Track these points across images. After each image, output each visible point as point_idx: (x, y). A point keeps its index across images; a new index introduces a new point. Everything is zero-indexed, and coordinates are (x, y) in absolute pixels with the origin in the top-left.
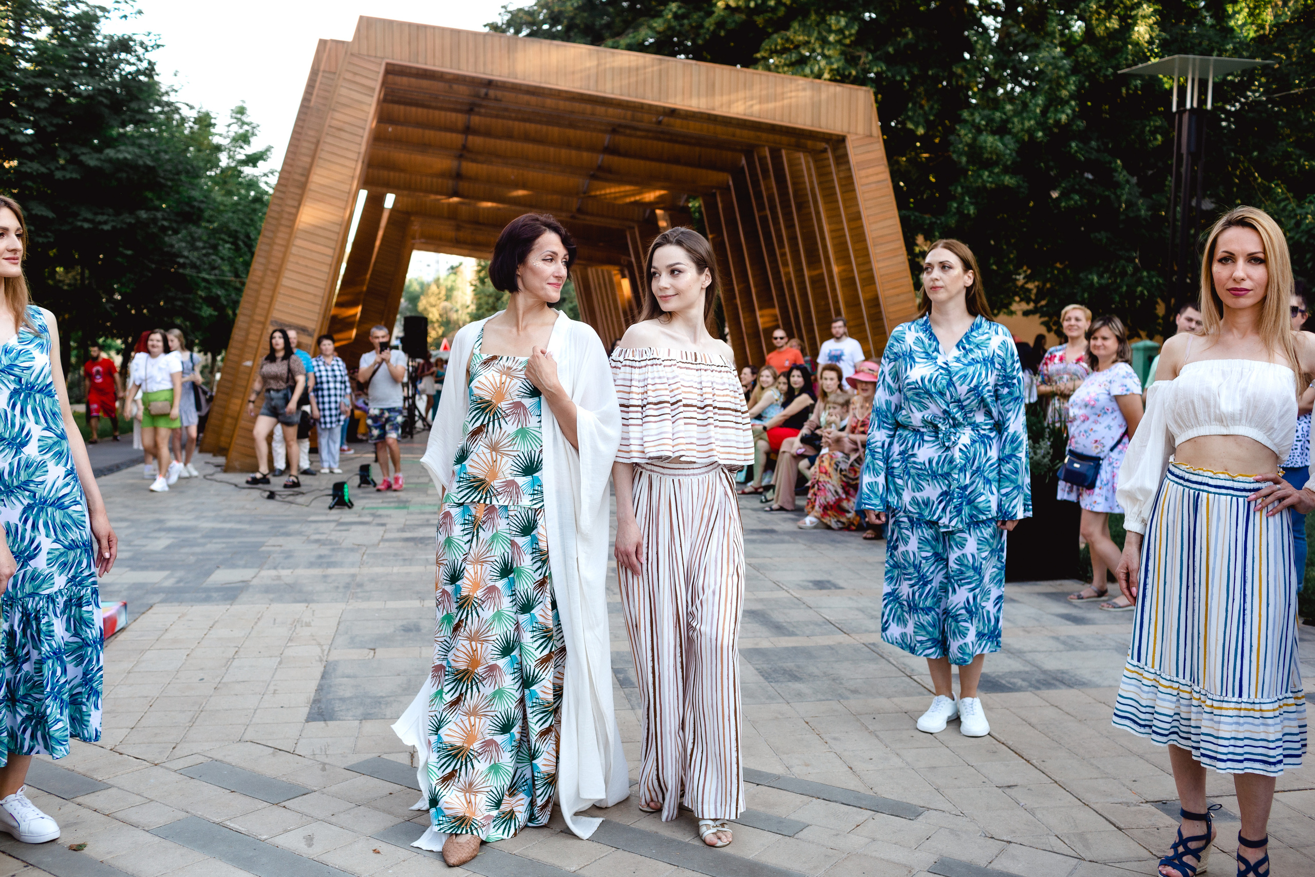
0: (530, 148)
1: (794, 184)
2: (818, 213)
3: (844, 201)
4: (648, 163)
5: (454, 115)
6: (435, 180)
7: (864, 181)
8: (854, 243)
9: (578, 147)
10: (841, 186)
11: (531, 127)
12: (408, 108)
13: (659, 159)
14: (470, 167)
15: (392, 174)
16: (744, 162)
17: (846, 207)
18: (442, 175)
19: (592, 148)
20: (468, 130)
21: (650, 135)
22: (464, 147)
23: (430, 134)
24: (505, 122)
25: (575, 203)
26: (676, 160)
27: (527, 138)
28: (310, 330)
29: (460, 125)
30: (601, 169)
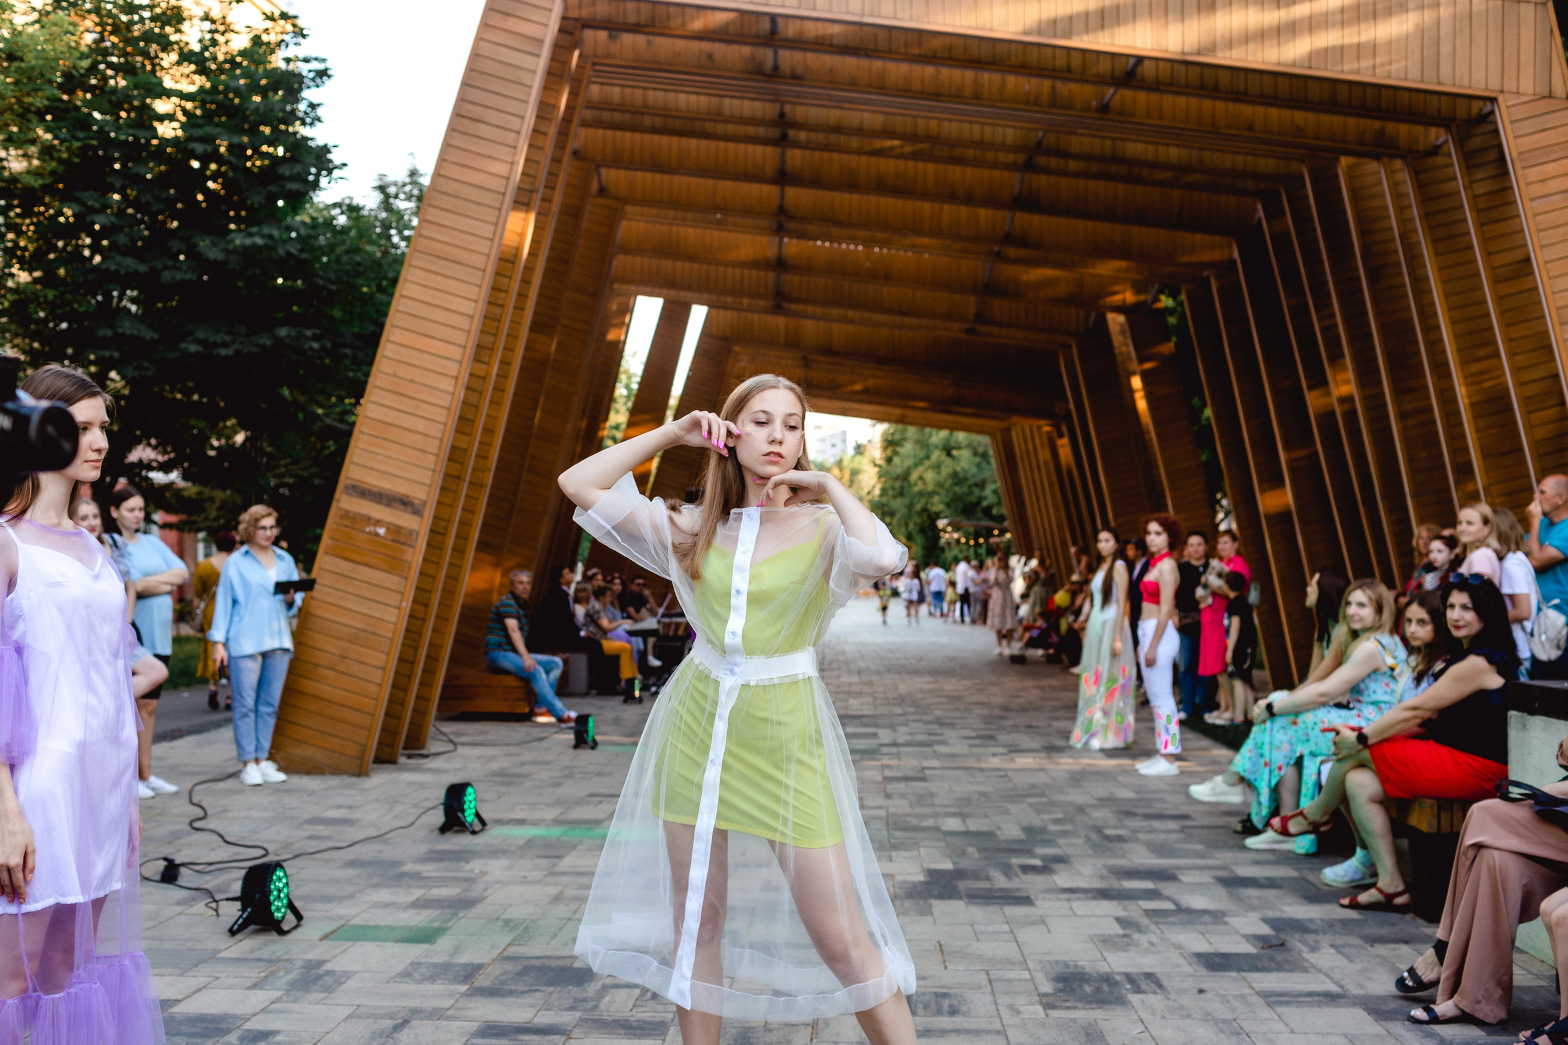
0: (889, 204)
1: (1363, 233)
2: (1420, 283)
3: (1484, 241)
4: (1090, 224)
5: (759, 149)
6: (746, 272)
7: (1538, 190)
8: (1506, 325)
9: (969, 199)
10: (1477, 211)
11: (889, 166)
12: (685, 141)
13: (1108, 215)
14: (792, 247)
15: (679, 264)
16: (1261, 213)
17: (1488, 254)
18: (755, 264)
19: (992, 201)
20: (783, 177)
21: (1094, 167)
22: (782, 211)
23: (726, 187)
24: (845, 157)
25: (970, 304)
26: (1139, 217)
27: (882, 187)
28: (416, 502)
29: (770, 168)
30: (1010, 238)
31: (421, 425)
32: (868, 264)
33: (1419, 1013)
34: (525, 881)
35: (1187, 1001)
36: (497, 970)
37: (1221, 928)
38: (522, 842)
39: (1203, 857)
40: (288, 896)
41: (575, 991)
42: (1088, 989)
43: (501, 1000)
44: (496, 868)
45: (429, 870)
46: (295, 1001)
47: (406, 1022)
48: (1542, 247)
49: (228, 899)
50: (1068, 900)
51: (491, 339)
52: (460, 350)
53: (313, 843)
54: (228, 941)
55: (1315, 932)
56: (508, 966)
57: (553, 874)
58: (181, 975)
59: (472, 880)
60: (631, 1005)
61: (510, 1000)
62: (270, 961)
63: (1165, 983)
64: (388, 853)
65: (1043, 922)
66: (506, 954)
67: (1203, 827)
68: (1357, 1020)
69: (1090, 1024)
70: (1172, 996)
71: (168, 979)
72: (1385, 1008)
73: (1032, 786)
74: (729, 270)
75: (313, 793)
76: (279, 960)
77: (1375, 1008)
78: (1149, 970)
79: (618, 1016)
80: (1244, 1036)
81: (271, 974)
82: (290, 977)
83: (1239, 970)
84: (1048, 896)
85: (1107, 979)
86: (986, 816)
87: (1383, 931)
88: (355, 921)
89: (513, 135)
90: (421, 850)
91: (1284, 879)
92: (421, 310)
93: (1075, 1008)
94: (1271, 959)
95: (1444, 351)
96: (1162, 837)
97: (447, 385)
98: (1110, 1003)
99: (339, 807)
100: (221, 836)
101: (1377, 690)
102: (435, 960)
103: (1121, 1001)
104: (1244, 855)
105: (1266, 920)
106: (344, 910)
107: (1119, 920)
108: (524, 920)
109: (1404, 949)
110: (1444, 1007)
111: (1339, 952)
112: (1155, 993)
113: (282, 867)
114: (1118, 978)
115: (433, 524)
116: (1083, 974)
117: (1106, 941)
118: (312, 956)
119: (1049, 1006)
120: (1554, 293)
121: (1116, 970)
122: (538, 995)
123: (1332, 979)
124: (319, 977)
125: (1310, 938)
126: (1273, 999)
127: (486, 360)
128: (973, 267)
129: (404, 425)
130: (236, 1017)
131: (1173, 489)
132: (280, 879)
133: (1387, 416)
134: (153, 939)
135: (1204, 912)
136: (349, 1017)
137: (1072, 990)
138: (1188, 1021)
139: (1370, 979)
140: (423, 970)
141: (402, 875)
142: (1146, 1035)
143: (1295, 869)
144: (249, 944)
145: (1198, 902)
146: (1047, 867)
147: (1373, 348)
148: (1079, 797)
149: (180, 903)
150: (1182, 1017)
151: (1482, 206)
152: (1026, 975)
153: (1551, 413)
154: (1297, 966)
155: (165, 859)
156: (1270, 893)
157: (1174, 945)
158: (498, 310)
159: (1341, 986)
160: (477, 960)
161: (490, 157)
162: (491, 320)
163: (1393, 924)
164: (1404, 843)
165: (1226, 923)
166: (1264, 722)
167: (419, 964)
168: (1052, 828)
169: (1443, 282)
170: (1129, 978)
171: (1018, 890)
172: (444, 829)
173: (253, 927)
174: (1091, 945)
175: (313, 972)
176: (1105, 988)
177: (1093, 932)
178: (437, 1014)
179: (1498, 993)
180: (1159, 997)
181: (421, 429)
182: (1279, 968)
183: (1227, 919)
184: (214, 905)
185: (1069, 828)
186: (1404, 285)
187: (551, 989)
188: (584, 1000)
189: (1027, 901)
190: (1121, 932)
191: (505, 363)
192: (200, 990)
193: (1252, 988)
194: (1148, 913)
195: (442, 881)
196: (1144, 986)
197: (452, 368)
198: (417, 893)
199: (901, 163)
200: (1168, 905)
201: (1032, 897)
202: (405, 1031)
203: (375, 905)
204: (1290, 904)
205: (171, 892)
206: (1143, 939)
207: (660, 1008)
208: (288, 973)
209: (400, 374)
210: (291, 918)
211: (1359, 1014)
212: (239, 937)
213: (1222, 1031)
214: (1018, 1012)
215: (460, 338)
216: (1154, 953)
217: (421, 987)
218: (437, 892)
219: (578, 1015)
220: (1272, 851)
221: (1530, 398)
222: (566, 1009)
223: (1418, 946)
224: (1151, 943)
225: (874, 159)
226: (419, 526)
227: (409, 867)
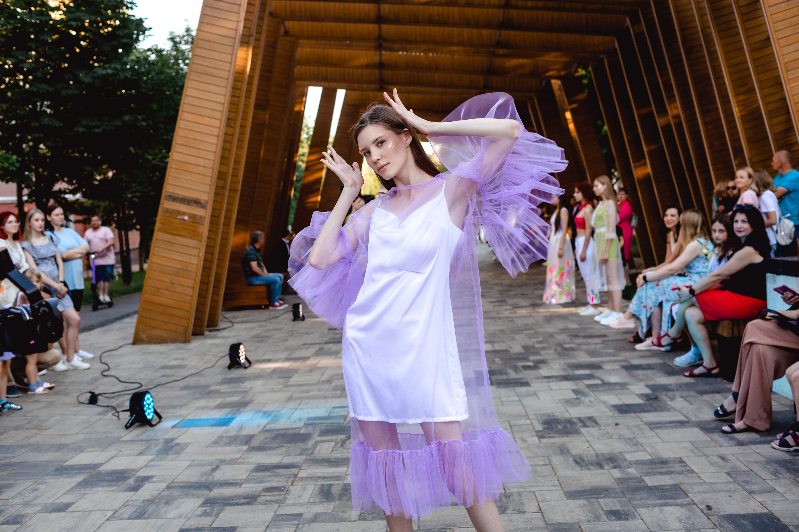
0: (435, 30)
2: (713, 54)
3: (746, 30)
4: (540, 34)
6: (364, 71)
8: (758, 74)
9: (477, 25)
10: (741, 15)
13: (550, 28)
14: (387, 56)
15: (329, 69)
16: (629, 23)
17: (748, 37)
18: (368, 66)
19: (489, 25)
20: (380, 20)
22: (380, 37)
23: (351, 27)
24: (411, 7)
26: (565, 28)
27: (431, 21)
28: (203, 202)
29: (373, 15)
30: (499, 44)
31: (201, 162)
32: (426, 62)
33: (726, 428)
34: (273, 391)
35: (610, 430)
36: (262, 437)
37: (625, 391)
38: (270, 371)
39: (614, 356)
40: (154, 407)
41: (302, 445)
42: (560, 427)
43: (265, 452)
44: (258, 385)
45: (224, 388)
46: (161, 460)
47: (217, 467)
48: (776, 31)
49: (123, 411)
50: (548, 382)
51: (234, 115)
52: (218, 122)
53: (164, 379)
54: (124, 432)
55: (672, 390)
56: (267, 435)
57: (286, 386)
58: (103, 451)
59: (246, 392)
60: (330, 451)
61: (269, 452)
62: (147, 441)
63: (599, 421)
64: (203, 381)
65: (536, 394)
66: (266, 429)
67: (613, 340)
68: (696, 434)
69: (562, 445)
70: (603, 428)
71: (96, 453)
72: (709, 427)
73: (526, 325)
74: (355, 70)
75: (162, 353)
76: (151, 440)
77: (705, 427)
78: (590, 415)
79: (324, 456)
80: (639, 446)
81: (148, 447)
82: (158, 448)
83: (636, 412)
84: (537, 381)
85: (569, 421)
86: (504, 342)
87: (706, 388)
88: (189, 417)
89: (237, 7)
90: (219, 378)
91: (656, 364)
92: (196, 102)
93: (554, 437)
94: (651, 405)
95: (726, 89)
96: (593, 347)
97: (214, 140)
98: (571, 433)
99: (176, 359)
100: (117, 378)
101: (699, 266)
102: (230, 434)
103: (577, 432)
104: (635, 354)
105: (648, 386)
106: (183, 412)
107: (574, 391)
108: (274, 411)
109: (718, 396)
110: (738, 425)
111: (685, 400)
112: (594, 427)
113: (149, 393)
114: (575, 420)
115: (212, 212)
116: (557, 419)
117: (568, 402)
118: (168, 436)
119: (541, 437)
120: (782, 55)
121: (574, 416)
122: (283, 449)
123: (682, 414)
124: (172, 447)
125: (670, 394)
126: (653, 426)
127: (233, 125)
128: (480, 60)
129: (193, 162)
130: (132, 470)
131: (589, 169)
132: (148, 399)
133: (698, 125)
134: (87, 433)
135: (616, 384)
136: (189, 466)
137: (552, 428)
138: (611, 440)
139: (701, 412)
140: (224, 440)
141: (211, 392)
142: (590, 449)
143: (661, 359)
144: (136, 432)
145: (613, 379)
146: (536, 366)
147: (689, 89)
148: (550, 329)
149: (100, 414)
150: (608, 438)
151: (744, 11)
152: (528, 422)
153: (782, 118)
154: (664, 408)
155: (90, 392)
156: (649, 372)
157: (602, 401)
158: (237, 99)
159: (687, 417)
160: (251, 433)
161: (226, 19)
162: (233, 105)
163: (711, 384)
164: (716, 342)
165: (628, 389)
166: (642, 285)
167: (222, 437)
168: (537, 346)
169: (725, 53)
170: (581, 420)
171: (522, 379)
172: (230, 367)
173: (137, 424)
174: (560, 405)
175: (169, 444)
176: (569, 426)
177: (561, 398)
178: (233, 462)
179: (765, 415)
180: (596, 428)
181: (202, 164)
182: (655, 410)
183: (629, 387)
184: (117, 414)
185: (546, 345)
186: (704, 56)
187: (290, 445)
188: (307, 450)
189: (527, 384)
190: (575, 396)
191: (243, 127)
192: (112, 458)
193: (642, 421)
194: (588, 386)
195: (231, 394)
196: (588, 423)
197: (216, 131)
198: (218, 401)
199: (441, 8)
200: (598, 382)
201: (529, 382)
202: (218, 471)
203: (198, 408)
204: (659, 377)
205: (94, 409)
206: (586, 400)
207: (345, 451)
208: (156, 446)
209: (189, 136)
210: (156, 417)
211: (697, 431)
212: (130, 429)
213: (628, 444)
214: (526, 441)
215: (218, 115)
216: (592, 406)
217: (224, 448)
218: (229, 400)
219: (304, 457)
220: (649, 351)
221: (771, 111)
222: (298, 455)
223: (724, 394)
224: (591, 402)
225: (426, 7)
226: (205, 214)
227: (214, 388)
